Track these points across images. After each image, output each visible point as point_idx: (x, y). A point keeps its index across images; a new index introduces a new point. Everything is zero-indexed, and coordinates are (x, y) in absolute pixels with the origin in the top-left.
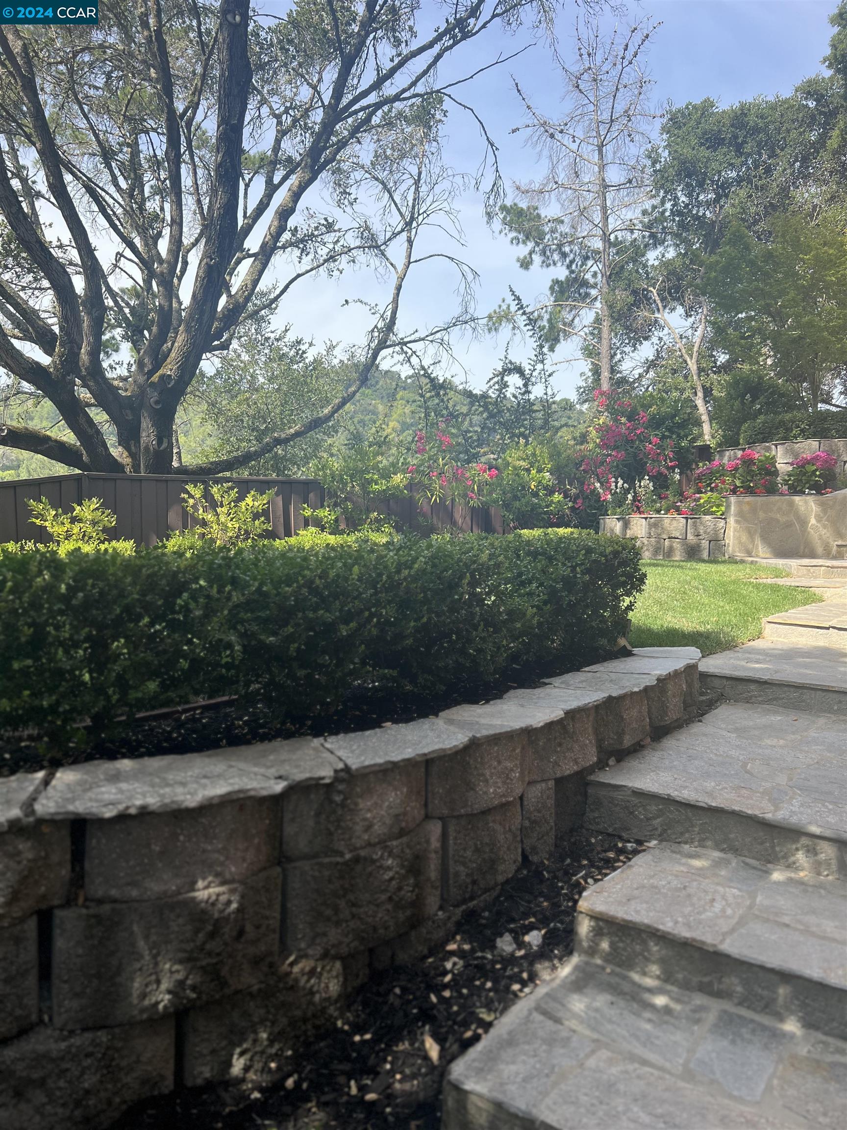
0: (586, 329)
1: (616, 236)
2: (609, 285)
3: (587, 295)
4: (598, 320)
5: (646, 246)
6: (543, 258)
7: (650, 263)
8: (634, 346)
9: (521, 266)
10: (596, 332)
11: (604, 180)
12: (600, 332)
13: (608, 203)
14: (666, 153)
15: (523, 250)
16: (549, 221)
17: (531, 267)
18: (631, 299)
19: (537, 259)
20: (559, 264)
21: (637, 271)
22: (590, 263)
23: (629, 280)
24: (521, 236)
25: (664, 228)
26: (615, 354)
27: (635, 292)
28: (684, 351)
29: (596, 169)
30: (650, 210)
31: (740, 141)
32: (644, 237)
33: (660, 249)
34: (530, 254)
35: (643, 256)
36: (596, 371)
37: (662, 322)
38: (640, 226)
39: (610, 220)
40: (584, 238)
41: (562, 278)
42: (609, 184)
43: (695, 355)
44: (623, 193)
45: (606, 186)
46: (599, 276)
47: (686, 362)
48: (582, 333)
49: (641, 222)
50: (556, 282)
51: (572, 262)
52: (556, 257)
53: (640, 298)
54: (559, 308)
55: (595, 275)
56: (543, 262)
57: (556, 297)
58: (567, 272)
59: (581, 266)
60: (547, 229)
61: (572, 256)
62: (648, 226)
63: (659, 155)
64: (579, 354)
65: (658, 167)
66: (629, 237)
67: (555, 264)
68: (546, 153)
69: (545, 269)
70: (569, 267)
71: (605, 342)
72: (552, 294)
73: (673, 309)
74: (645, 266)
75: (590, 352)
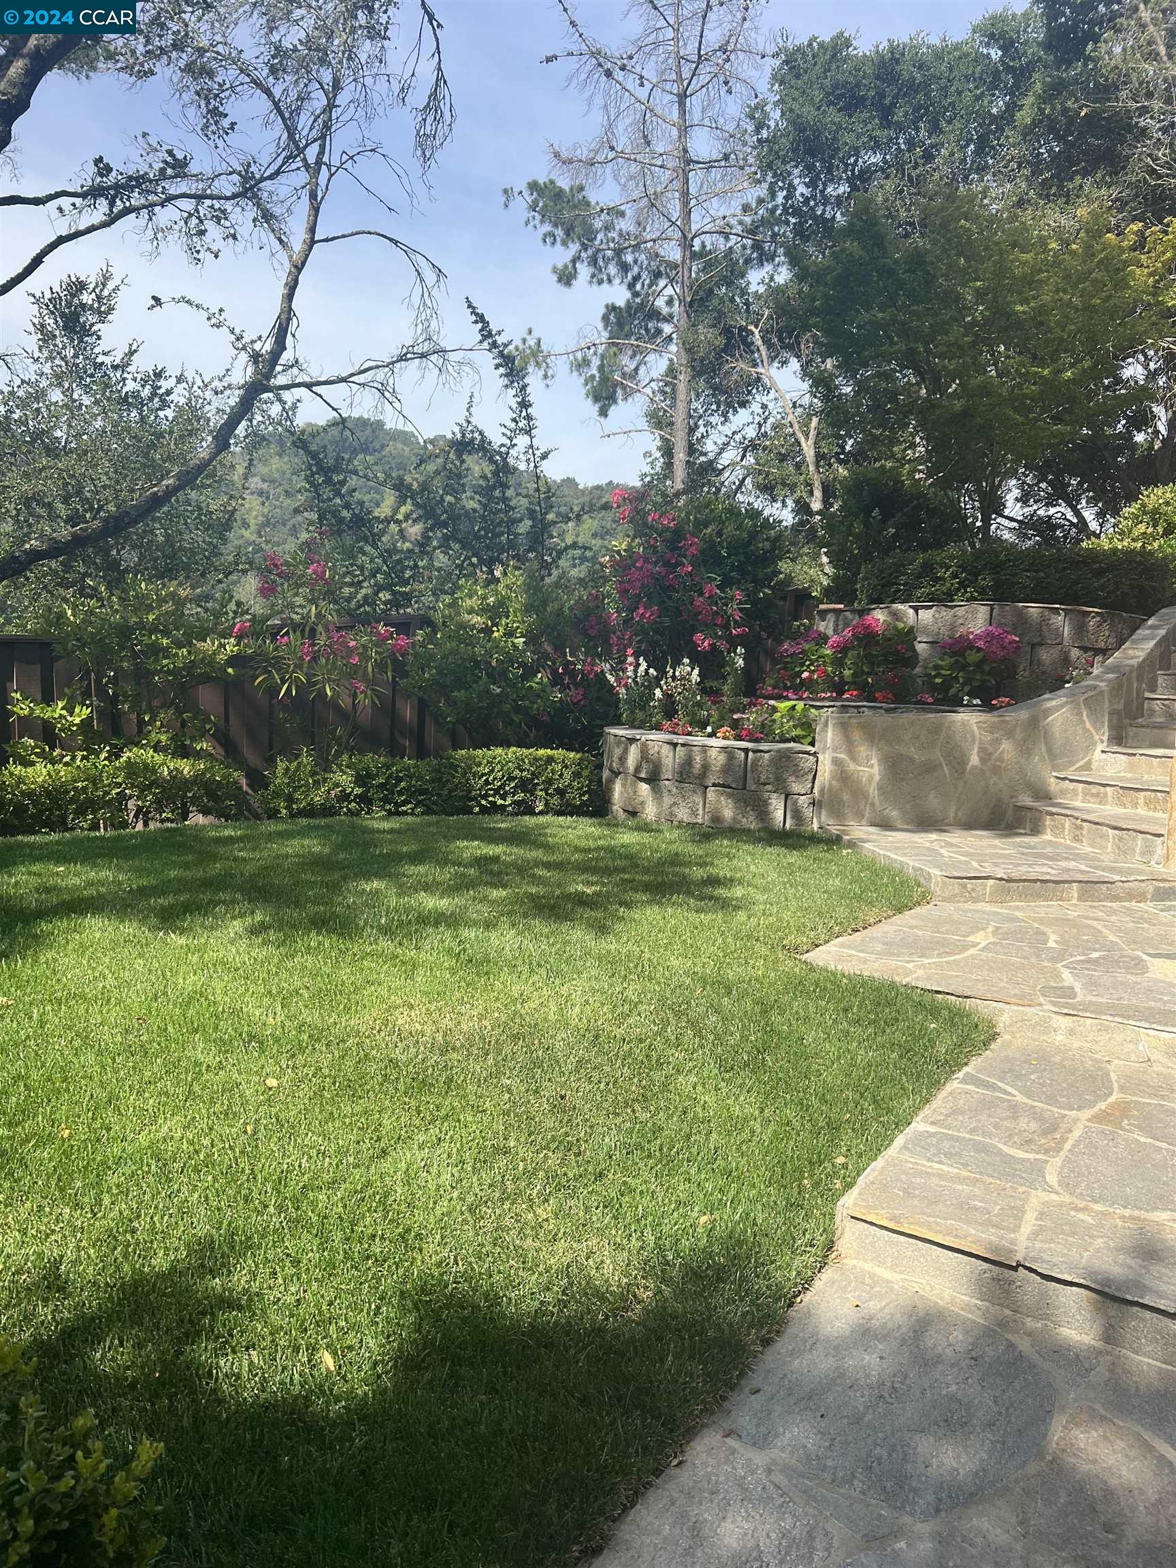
0: (653, 384)
1: (703, 243)
2: (689, 317)
3: (659, 331)
4: (671, 371)
5: (748, 261)
6: (592, 270)
7: (753, 288)
8: (725, 415)
9: (560, 280)
10: (668, 389)
11: (685, 151)
12: (674, 391)
13: (693, 190)
14: (776, 114)
15: (562, 255)
16: (602, 210)
17: (573, 282)
18: (720, 341)
19: (584, 271)
20: (617, 281)
21: (732, 300)
22: (662, 282)
23: (719, 312)
24: (559, 232)
25: (774, 235)
26: (697, 427)
27: (727, 332)
28: (796, 426)
29: (675, 132)
30: (754, 206)
31: (887, 102)
32: (744, 247)
33: (768, 268)
34: (574, 261)
35: (743, 276)
36: (667, 450)
37: (766, 381)
38: (738, 229)
39: (695, 216)
40: (654, 241)
41: (621, 302)
42: (696, 159)
43: (812, 433)
44: (715, 174)
45: (689, 162)
46: (677, 303)
47: (799, 445)
48: (648, 391)
49: (741, 223)
50: (612, 308)
51: (636, 278)
52: (612, 269)
53: (736, 341)
54: (615, 349)
55: (670, 302)
56: (593, 276)
57: (611, 332)
58: (628, 295)
59: (650, 286)
60: (598, 224)
61: (636, 269)
62: (752, 231)
63: (766, 115)
64: (643, 423)
65: (765, 134)
66: (722, 245)
67: (610, 281)
68: (599, 101)
69: (595, 287)
70: (631, 286)
71: (681, 406)
72: (606, 327)
73: (784, 363)
74: (744, 292)
75: (658, 420)
